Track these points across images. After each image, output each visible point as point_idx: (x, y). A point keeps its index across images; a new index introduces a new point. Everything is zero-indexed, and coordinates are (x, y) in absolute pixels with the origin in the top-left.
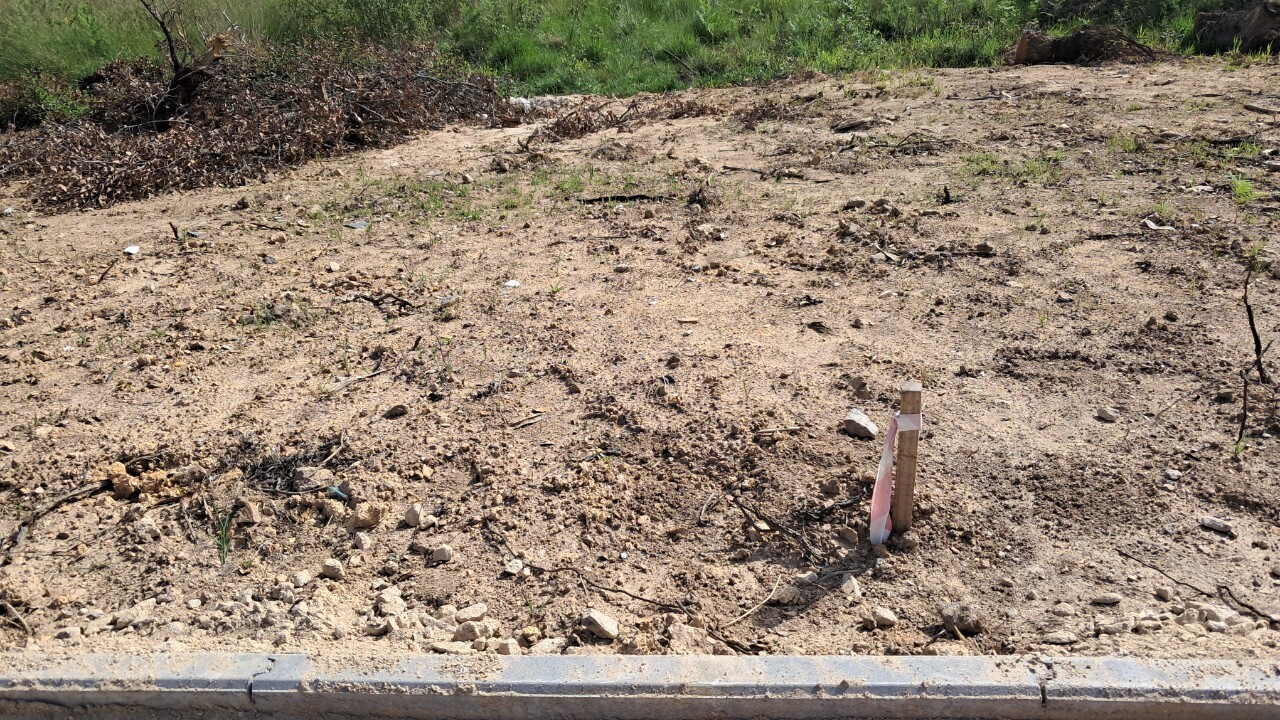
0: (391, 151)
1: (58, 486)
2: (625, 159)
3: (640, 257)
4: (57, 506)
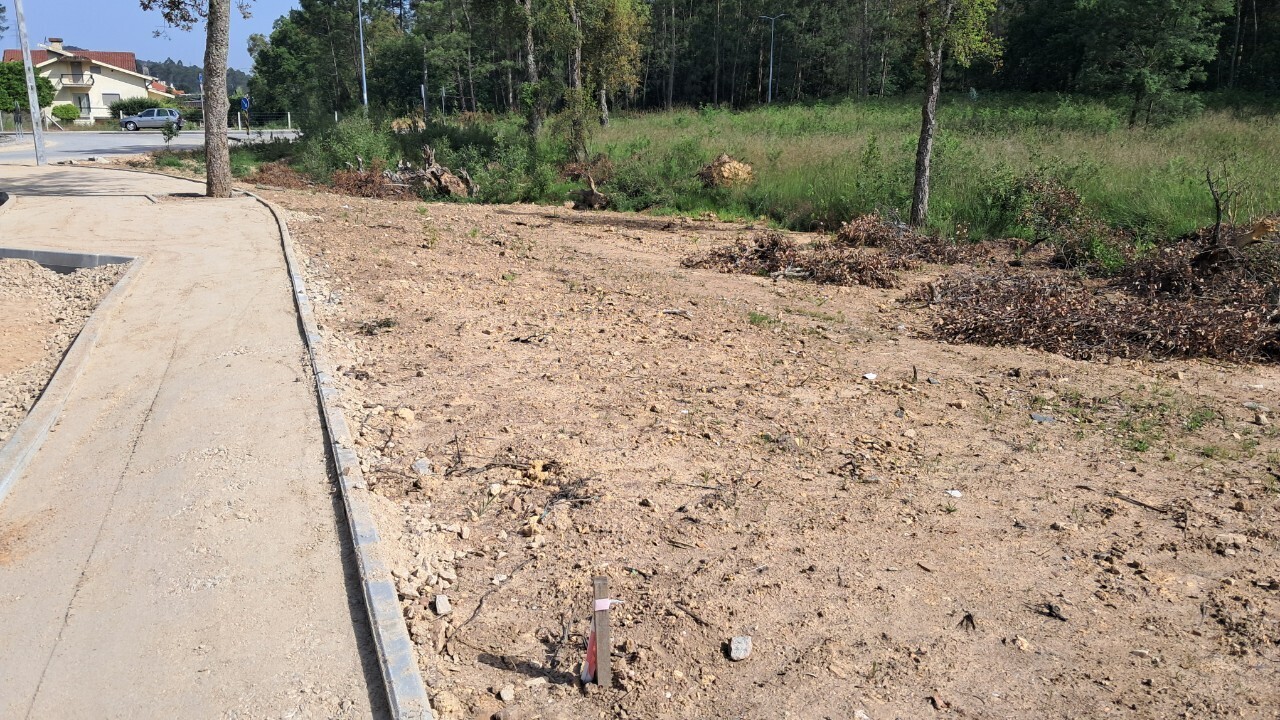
1: (520, 459)
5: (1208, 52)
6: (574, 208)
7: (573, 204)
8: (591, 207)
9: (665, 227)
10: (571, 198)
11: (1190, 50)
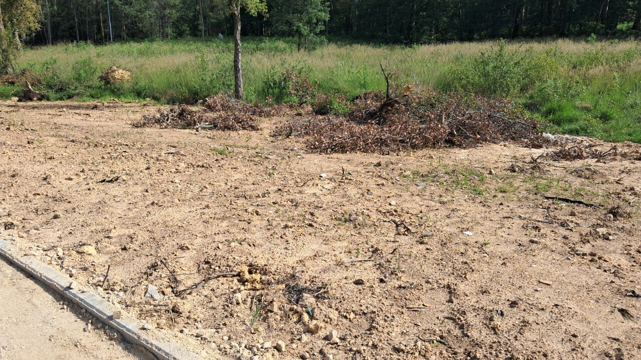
0: (466, 151)
1: (224, 269)
2: (588, 178)
3: (551, 237)
4: (218, 277)
5: (325, 16)
6: (18, 101)
7: (17, 99)
8: (31, 100)
9: (94, 107)
10: (15, 95)
11: (319, 15)
